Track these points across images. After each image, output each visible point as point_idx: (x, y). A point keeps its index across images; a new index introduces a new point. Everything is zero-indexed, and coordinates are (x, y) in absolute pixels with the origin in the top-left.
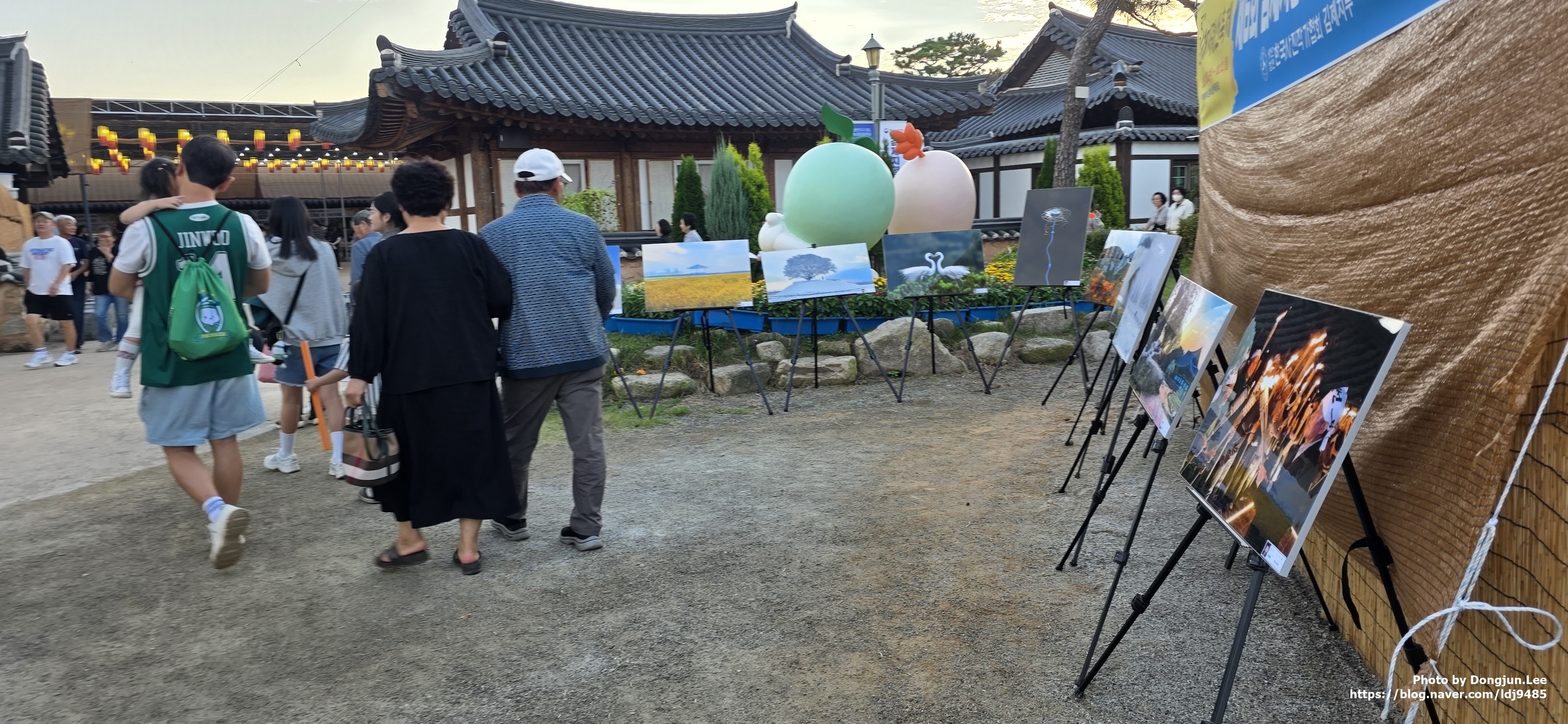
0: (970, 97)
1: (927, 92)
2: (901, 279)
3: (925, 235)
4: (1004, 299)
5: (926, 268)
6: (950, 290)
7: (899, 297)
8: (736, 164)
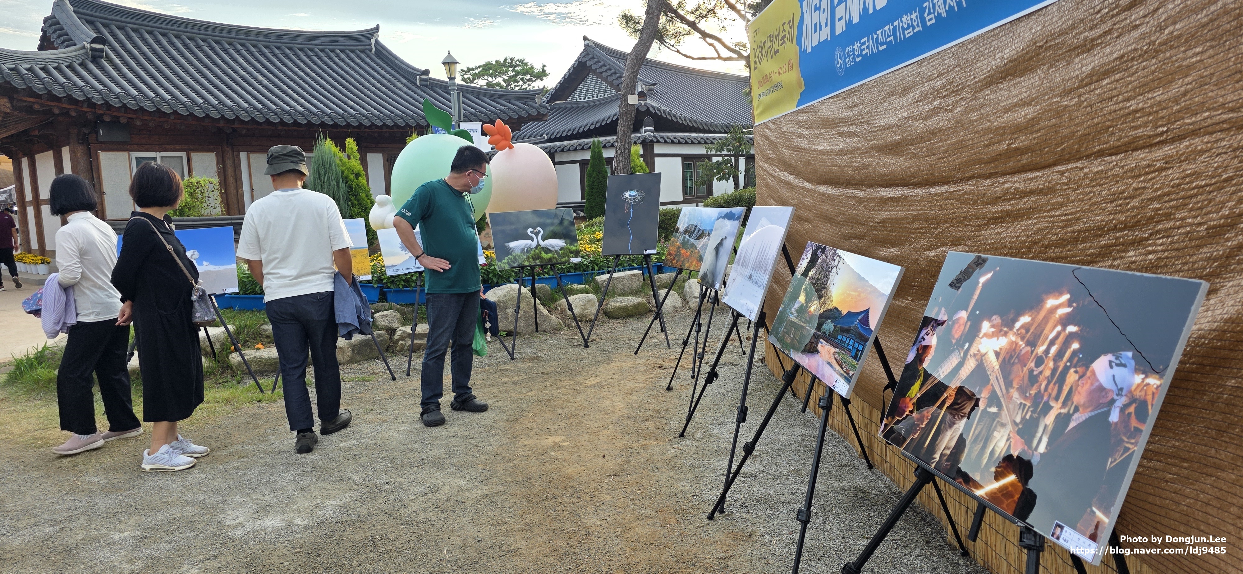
0: (530, 106)
1: (494, 101)
2: (508, 251)
3: (526, 213)
4: (588, 266)
5: (528, 242)
6: (550, 259)
7: (507, 267)
8: (335, 155)
